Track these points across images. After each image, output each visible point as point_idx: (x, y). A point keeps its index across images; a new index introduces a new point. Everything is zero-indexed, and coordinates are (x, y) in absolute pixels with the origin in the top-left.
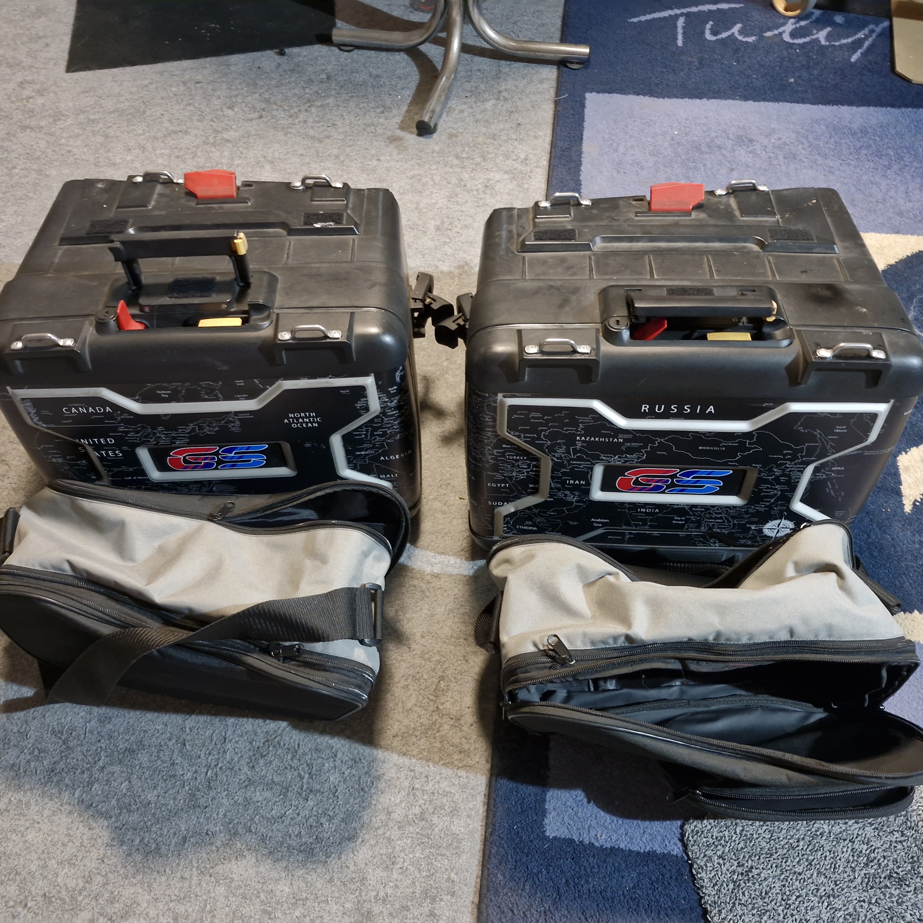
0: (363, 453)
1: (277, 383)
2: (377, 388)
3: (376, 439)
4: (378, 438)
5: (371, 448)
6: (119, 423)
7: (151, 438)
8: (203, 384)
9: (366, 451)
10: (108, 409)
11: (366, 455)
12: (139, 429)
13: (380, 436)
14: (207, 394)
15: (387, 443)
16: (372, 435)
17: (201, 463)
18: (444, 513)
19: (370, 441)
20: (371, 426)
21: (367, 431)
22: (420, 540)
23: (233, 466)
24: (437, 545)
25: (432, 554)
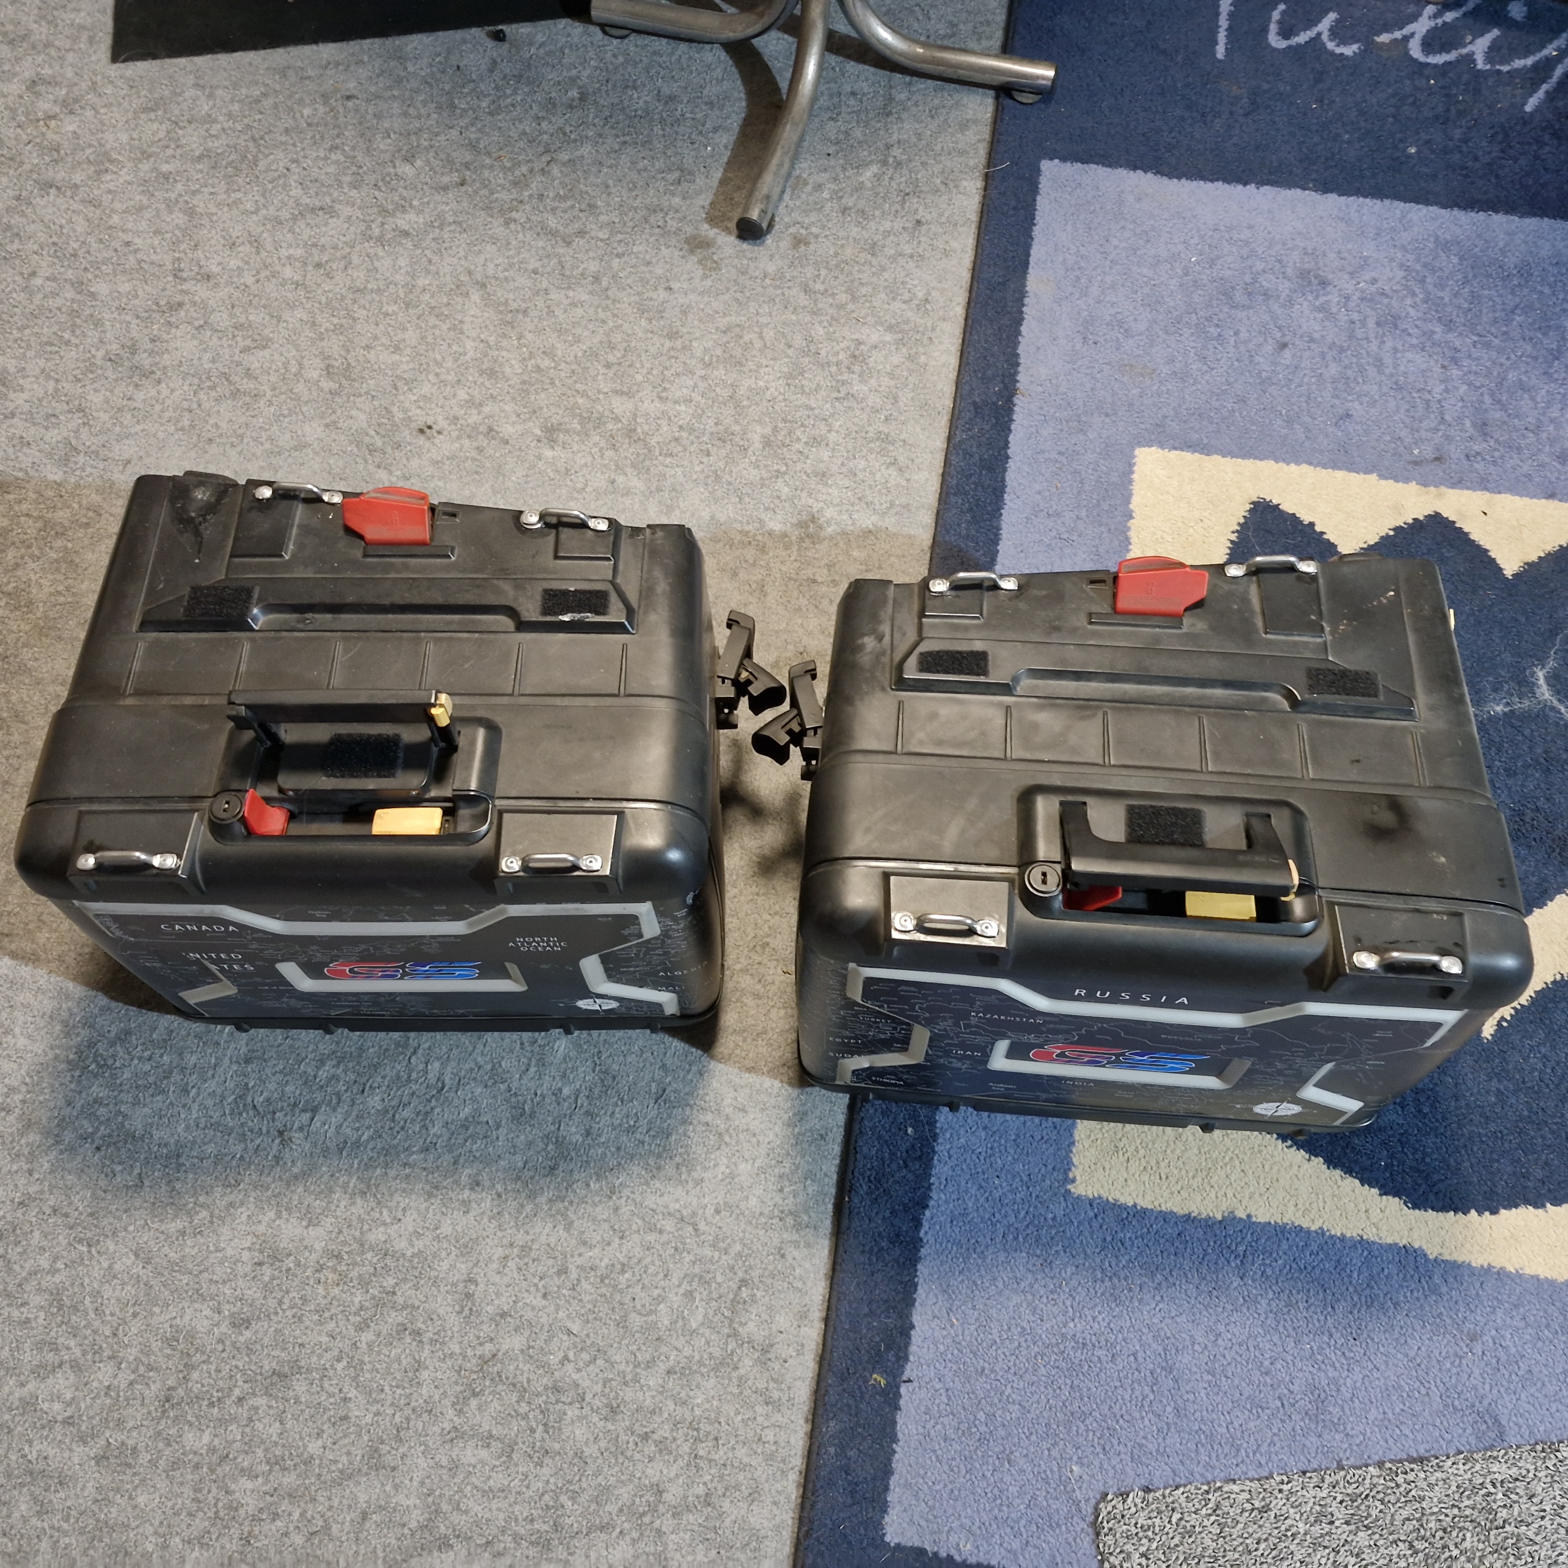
0: (631, 969)
1: (498, 908)
3: (652, 957)
5: (644, 966)
8: (382, 907)
9: (637, 968)
11: (636, 971)
18: (757, 996)
22: (717, 1044)
24: (744, 1054)
25: (736, 1070)
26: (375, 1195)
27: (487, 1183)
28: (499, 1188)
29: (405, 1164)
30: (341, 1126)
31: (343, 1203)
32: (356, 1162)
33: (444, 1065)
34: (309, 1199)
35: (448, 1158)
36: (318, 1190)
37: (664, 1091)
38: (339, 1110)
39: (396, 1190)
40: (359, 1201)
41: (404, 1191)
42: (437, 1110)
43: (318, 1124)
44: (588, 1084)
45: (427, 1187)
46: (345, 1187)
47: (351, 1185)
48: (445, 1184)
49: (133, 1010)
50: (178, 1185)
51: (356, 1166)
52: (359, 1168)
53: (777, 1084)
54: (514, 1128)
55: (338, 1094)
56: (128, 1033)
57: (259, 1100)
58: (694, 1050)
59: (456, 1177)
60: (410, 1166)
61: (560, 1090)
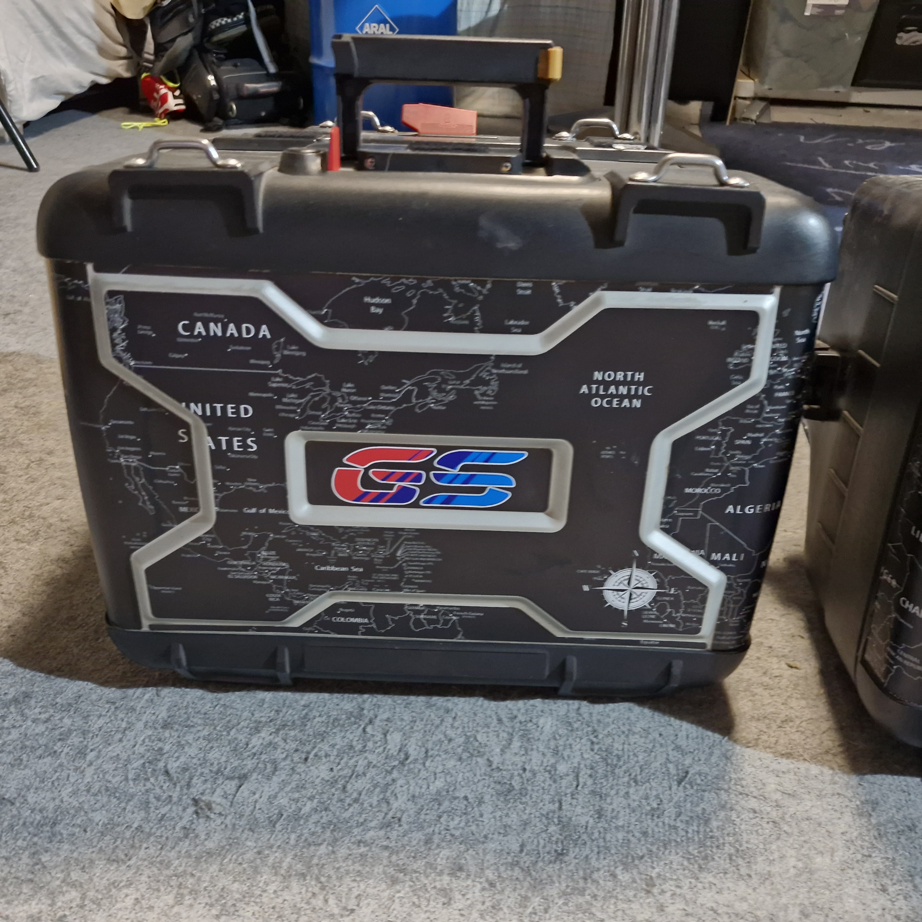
0: (699, 490)
1: (593, 296)
2: (777, 326)
3: (733, 456)
4: (739, 456)
5: (718, 480)
6: (275, 368)
7: (324, 411)
8: (457, 283)
9: (706, 486)
10: (264, 331)
11: (703, 496)
12: (308, 386)
13: (744, 449)
14: (456, 312)
15: (753, 470)
16: (731, 446)
17: (391, 487)
19: (721, 460)
20: (734, 423)
21: (724, 434)
23: (449, 500)
24: (773, 740)
25: (771, 755)
26: (317, 879)
27: (473, 869)
28: (490, 874)
29: (360, 842)
30: (275, 797)
31: (272, 888)
32: (293, 836)
33: (406, 736)
34: (224, 881)
35: (418, 836)
36: (239, 869)
37: (687, 773)
38: (275, 778)
39: (348, 872)
40: (295, 885)
41: (359, 874)
42: (400, 782)
43: (246, 794)
44: (588, 762)
45: (391, 870)
46: (275, 868)
47: (285, 865)
48: (415, 867)
49: (40, 677)
50: (45, 858)
51: (292, 842)
52: (295, 846)
53: (827, 771)
54: (501, 805)
55: (274, 762)
56: (27, 696)
57: (173, 766)
58: (710, 733)
59: (431, 859)
60: (366, 844)
61: (554, 767)
